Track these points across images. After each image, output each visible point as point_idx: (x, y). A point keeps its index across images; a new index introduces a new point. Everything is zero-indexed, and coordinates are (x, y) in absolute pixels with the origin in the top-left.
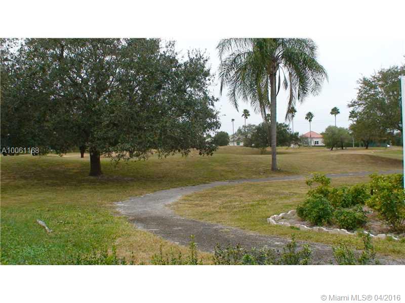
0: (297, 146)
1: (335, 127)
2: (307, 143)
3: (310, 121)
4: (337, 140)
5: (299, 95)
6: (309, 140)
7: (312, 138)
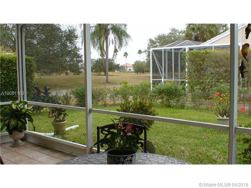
0: (119, 72)
1: (140, 61)
2: (124, 70)
3: (126, 57)
4: (140, 69)
5: (119, 47)
6: (126, 68)
7: (127, 67)
